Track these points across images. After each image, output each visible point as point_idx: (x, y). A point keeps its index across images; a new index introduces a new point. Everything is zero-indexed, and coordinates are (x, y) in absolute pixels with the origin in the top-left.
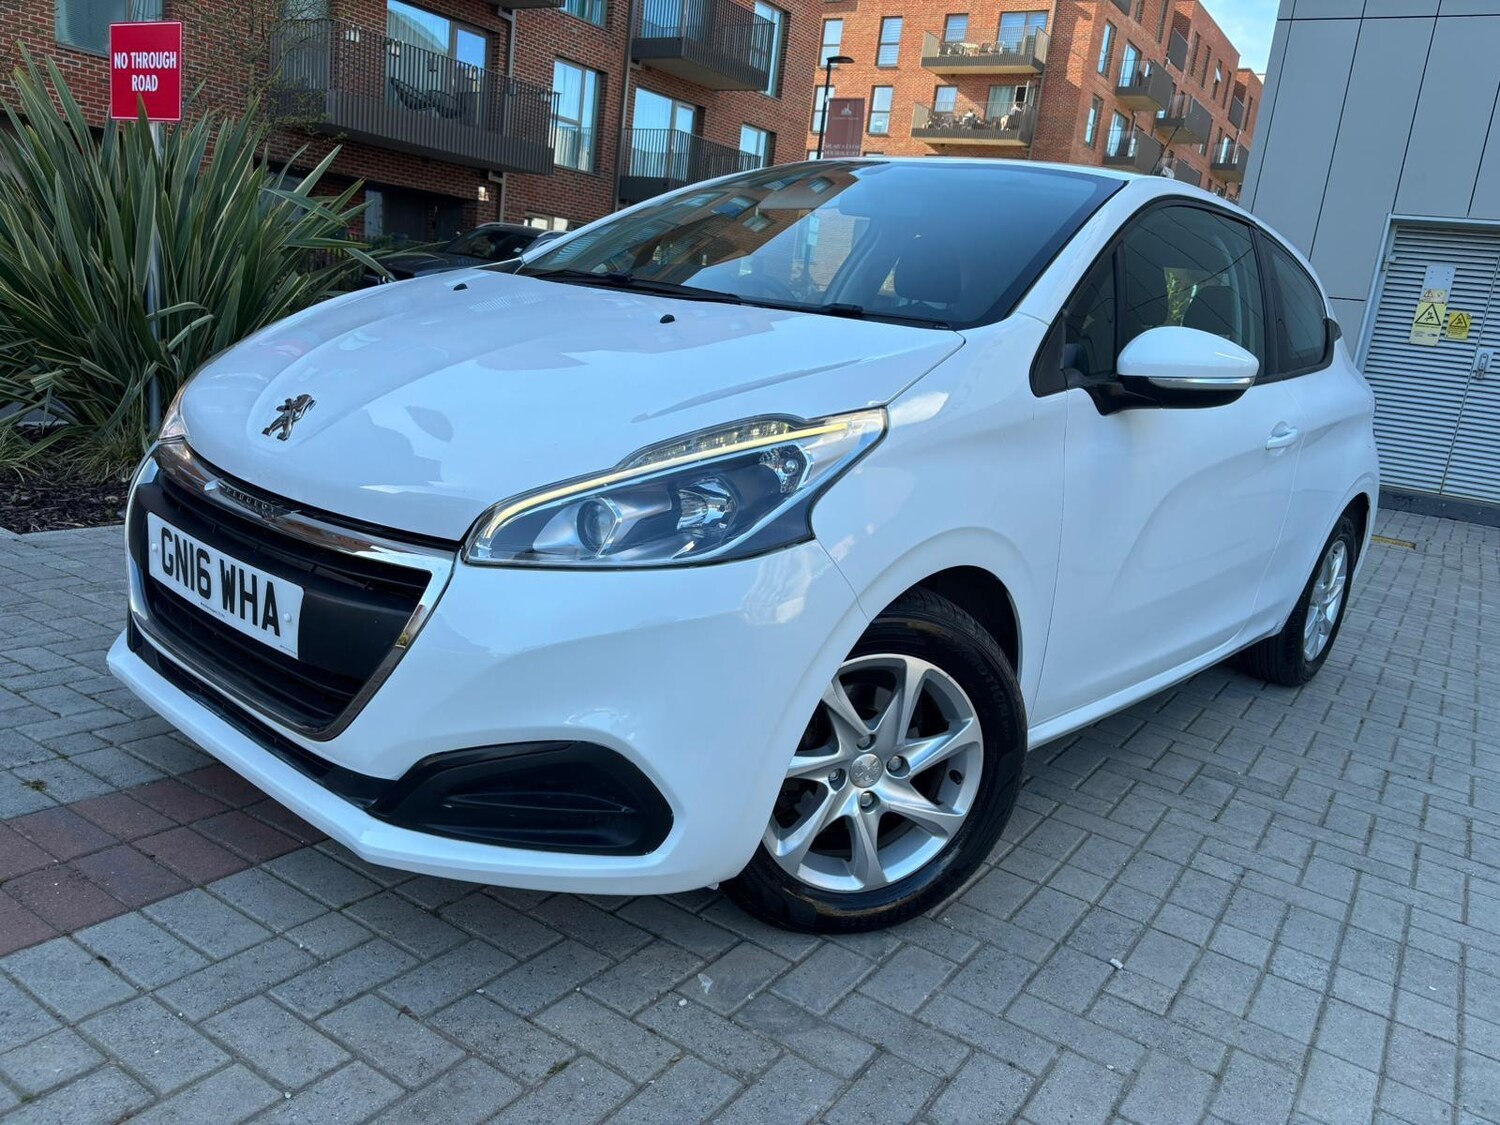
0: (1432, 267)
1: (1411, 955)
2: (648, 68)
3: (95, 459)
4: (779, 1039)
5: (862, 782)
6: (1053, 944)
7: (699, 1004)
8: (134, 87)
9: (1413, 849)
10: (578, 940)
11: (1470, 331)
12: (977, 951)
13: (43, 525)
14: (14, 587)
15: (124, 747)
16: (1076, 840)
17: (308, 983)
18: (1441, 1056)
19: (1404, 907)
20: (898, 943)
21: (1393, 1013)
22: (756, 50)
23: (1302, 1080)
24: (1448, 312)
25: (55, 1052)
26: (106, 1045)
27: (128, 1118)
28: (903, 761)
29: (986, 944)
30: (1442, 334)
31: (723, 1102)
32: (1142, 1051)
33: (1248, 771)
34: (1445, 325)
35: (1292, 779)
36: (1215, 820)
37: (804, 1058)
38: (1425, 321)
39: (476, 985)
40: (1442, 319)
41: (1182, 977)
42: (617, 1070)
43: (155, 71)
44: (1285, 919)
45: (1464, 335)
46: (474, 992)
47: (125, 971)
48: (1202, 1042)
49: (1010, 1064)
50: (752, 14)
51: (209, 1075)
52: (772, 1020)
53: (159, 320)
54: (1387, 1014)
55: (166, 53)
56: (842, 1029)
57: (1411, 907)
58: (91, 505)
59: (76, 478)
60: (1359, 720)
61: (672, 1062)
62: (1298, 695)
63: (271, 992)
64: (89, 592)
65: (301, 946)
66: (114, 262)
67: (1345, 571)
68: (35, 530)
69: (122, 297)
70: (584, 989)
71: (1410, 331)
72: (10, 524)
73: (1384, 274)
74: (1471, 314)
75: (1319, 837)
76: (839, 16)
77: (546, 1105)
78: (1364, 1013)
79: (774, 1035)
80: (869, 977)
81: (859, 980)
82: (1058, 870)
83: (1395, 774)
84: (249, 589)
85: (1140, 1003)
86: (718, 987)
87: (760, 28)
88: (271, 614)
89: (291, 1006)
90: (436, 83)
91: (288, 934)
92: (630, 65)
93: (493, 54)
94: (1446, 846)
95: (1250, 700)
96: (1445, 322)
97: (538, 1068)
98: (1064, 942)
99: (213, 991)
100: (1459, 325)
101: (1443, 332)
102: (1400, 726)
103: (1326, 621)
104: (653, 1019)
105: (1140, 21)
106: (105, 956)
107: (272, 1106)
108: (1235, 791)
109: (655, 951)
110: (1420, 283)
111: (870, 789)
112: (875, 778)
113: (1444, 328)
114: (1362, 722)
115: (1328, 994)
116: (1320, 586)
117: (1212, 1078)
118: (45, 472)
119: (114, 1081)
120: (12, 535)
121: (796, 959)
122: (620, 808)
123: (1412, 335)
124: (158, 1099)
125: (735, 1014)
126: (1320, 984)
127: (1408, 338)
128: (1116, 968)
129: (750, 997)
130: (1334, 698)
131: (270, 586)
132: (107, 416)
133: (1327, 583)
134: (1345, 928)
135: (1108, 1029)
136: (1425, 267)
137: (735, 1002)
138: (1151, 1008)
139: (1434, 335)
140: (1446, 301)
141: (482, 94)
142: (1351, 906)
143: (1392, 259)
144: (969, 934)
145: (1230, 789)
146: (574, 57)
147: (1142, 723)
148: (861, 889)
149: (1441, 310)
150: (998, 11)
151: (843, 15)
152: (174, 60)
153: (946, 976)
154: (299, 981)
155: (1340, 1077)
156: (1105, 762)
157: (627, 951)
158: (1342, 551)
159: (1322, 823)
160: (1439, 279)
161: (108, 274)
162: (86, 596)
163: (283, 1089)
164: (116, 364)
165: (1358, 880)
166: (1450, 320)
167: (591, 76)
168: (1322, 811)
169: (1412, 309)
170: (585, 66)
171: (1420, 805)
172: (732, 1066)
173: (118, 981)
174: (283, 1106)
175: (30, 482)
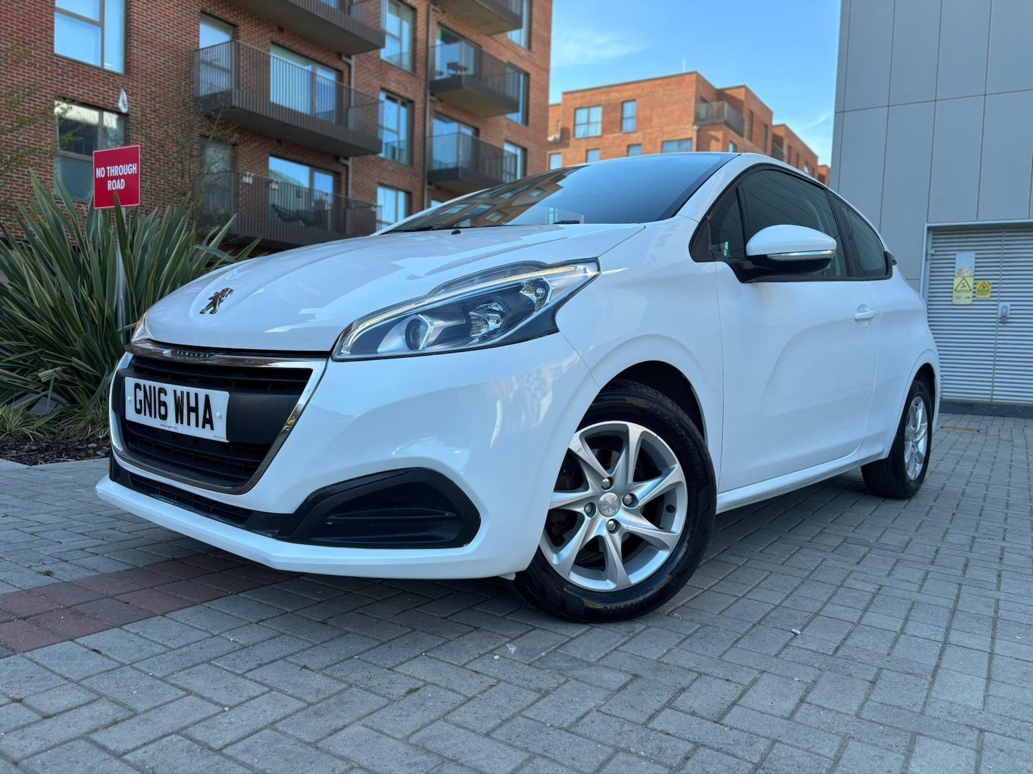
0: (959, 254)
1: (1001, 623)
2: (439, 188)
3: (82, 424)
4: (565, 673)
5: (606, 512)
6: (751, 624)
7: (508, 659)
8: (109, 188)
9: (996, 573)
10: (422, 631)
11: (992, 292)
12: (699, 629)
13: (46, 461)
14: (28, 488)
15: (106, 555)
16: (762, 576)
17: (238, 657)
18: (1028, 669)
19: (994, 600)
20: (644, 627)
21: (993, 650)
22: (507, 173)
23: (932, 683)
24: (975, 282)
25: (64, 694)
26: (99, 690)
27: (116, 723)
28: (633, 496)
29: (704, 626)
30: (974, 297)
31: (528, 704)
32: (818, 672)
33: (878, 540)
34: (974, 290)
35: (908, 543)
36: (858, 563)
37: (583, 682)
38: (961, 289)
39: (354, 654)
40: (972, 288)
41: (842, 637)
42: (453, 691)
43: (123, 177)
44: (911, 609)
45: (988, 295)
46: (352, 658)
47: (111, 655)
48: (860, 666)
49: (727, 680)
50: (502, 151)
51: (172, 702)
52: (559, 665)
53: (125, 333)
54: (989, 650)
55: (130, 165)
56: (607, 667)
57: (998, 600)
58: (79, 449)
59: (68, 438)
60: (951, 513)
61: (492, 686)
62: (907, 504)
63: (213, 662)
64: (78, 489)
65: (232, 639)
66: (95, 295)
67: (926, 419)
68: (41, 464)
69: (100, 318)
70: (428, 654)
71: (952, 297)
72: (24, 462)
73: (929, 262)
74: (991, 281)
75: (930, 569)
76: (559, 151)
77: (406, 708)
78: (971, 651)
79: (560, 671)
80: (625, 643)
81: (618, 645)
82: (751, 590)
83: (979, 537)
84: (193, 404)
85: (814, 649)
86: (521, 651)
87: (508, 159)
88: (208, 417)
89: (226, 668)
90: (301, 205)
91: (222, 635)
92: (427, 187)
93: (337, 186)
94: (1019, 571)
95: (875, 507)
96: (975, 288)
97: (398, 690)
98: (759, 623)
99: (173, 662)
100: (984, 290)
101: (974, 295)
102: (980, 515)
103: (918, 453)
104: (478, 666)
105: (751, 140)
106: (97, 649)
107: (218, 714)
108: (870, 550)
109: (476, 634)
110: (953, 265)
111: (613, 517)
112: (615, 508)
113: (974, 292)
114: (953, 515)
115: (946, 643)
116: (910, 428)
117: (869, 683)
118: (47, 435)
119: (106, 706)
120: (26, 466)
121: (574, 636)
122: (444, 514)
123: (954, 299)
124: (136, 715)
125: (533, 662)
126: (940, 637)
127: (951, 301)
128: (796, 634)
129: (542, 654)
130: (934, 504)
131: (207, 397)
132: (89, 398)
133: (915, 426)
134: (953, 612)
135: (794, 662)
136: (955, 255)
137: (532, 657)
138: (822, 651)
139: (968, 297)
140: (973, 274)
141: (332, 210)
142: (957, 601)
143: (932, 252)
144: (693, 621)
145: (867, 549)
146: (390, 184)
147: (801, 520)
148: (614, 589)
149: (971, 281)
150: (659, 141)
151: (561, 151)
152: (136, 168)
153: (678, 641)
154: (231, 656)
155: (959, 681)
156: (779, 539)
157: (457, 635)
158: (922, 404)
159: (932, 563)
160: (965, 261)
161: (91, 302)
162: (77, 490)
163: (223, 706)
164: (95, 362)
165: (960, 589)
166: (977, 287)
167: (402, 195)
168: (930, 557)
169: (951, 282)
170: (397, 189)
171: (999, 552)
172: (533, 686)
173: (106, 660)
174: (224, 714)
175: (37, 441)
